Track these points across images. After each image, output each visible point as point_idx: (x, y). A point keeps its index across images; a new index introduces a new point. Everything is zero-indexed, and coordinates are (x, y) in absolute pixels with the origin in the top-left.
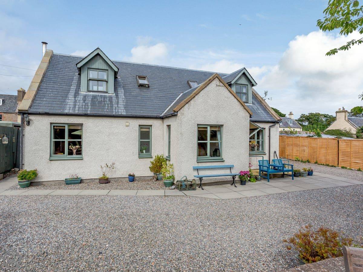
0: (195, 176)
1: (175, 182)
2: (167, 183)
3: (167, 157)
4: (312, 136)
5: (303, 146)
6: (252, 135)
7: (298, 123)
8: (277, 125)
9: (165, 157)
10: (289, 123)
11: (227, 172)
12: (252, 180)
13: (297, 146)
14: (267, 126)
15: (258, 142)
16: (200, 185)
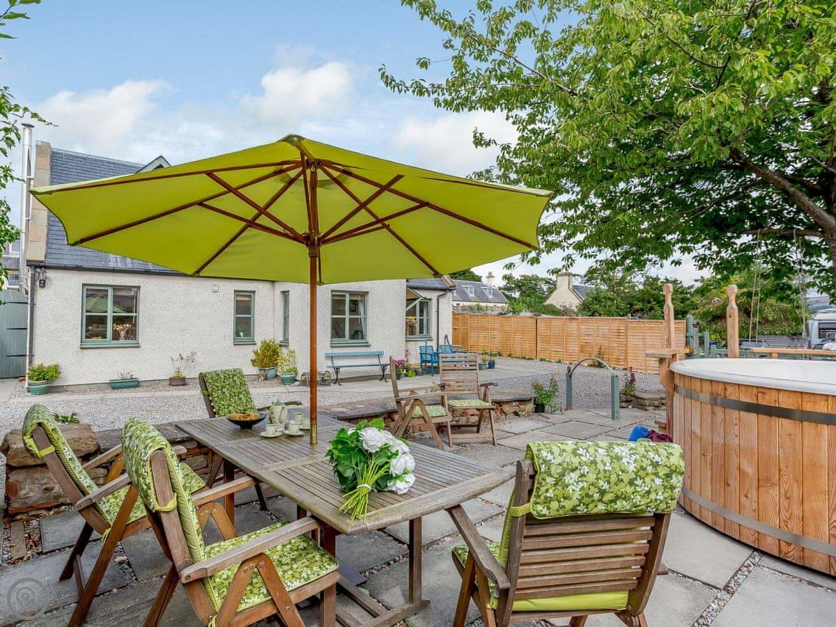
0: (328, 367)
1: (299, 378)
2: (286, 378)
3: (281, 342)
4: (505, 314)
5: (493, 329)
6: (410, 307)
7: (504, 293)
8: (449, 295)
9: (277, 342)
10: (487, 293)
11: (375, 361)
12: (410, 374)
13: (486, 329)
14: (433, 296)
15: (421, 321)
16: (336, 381)
